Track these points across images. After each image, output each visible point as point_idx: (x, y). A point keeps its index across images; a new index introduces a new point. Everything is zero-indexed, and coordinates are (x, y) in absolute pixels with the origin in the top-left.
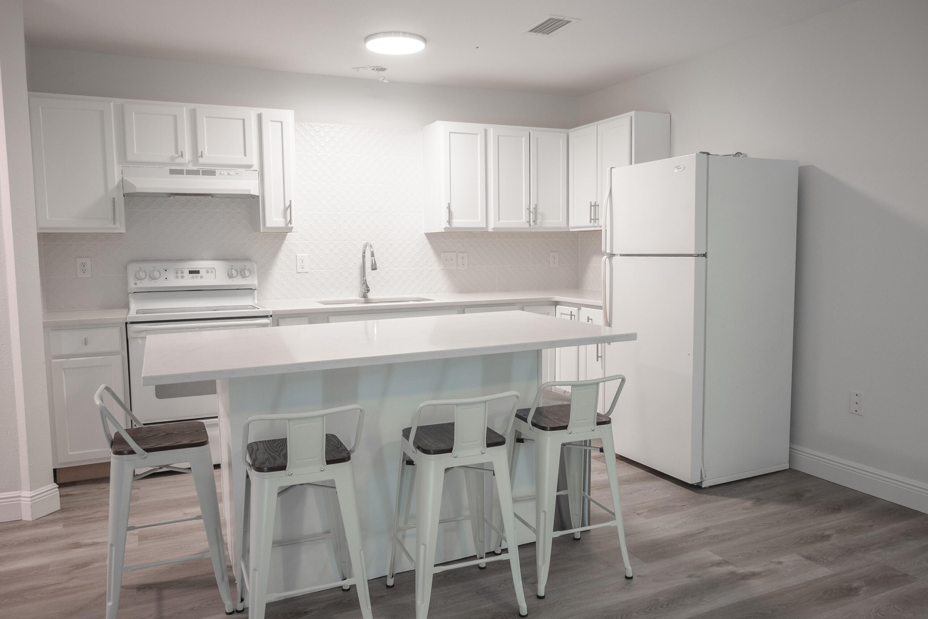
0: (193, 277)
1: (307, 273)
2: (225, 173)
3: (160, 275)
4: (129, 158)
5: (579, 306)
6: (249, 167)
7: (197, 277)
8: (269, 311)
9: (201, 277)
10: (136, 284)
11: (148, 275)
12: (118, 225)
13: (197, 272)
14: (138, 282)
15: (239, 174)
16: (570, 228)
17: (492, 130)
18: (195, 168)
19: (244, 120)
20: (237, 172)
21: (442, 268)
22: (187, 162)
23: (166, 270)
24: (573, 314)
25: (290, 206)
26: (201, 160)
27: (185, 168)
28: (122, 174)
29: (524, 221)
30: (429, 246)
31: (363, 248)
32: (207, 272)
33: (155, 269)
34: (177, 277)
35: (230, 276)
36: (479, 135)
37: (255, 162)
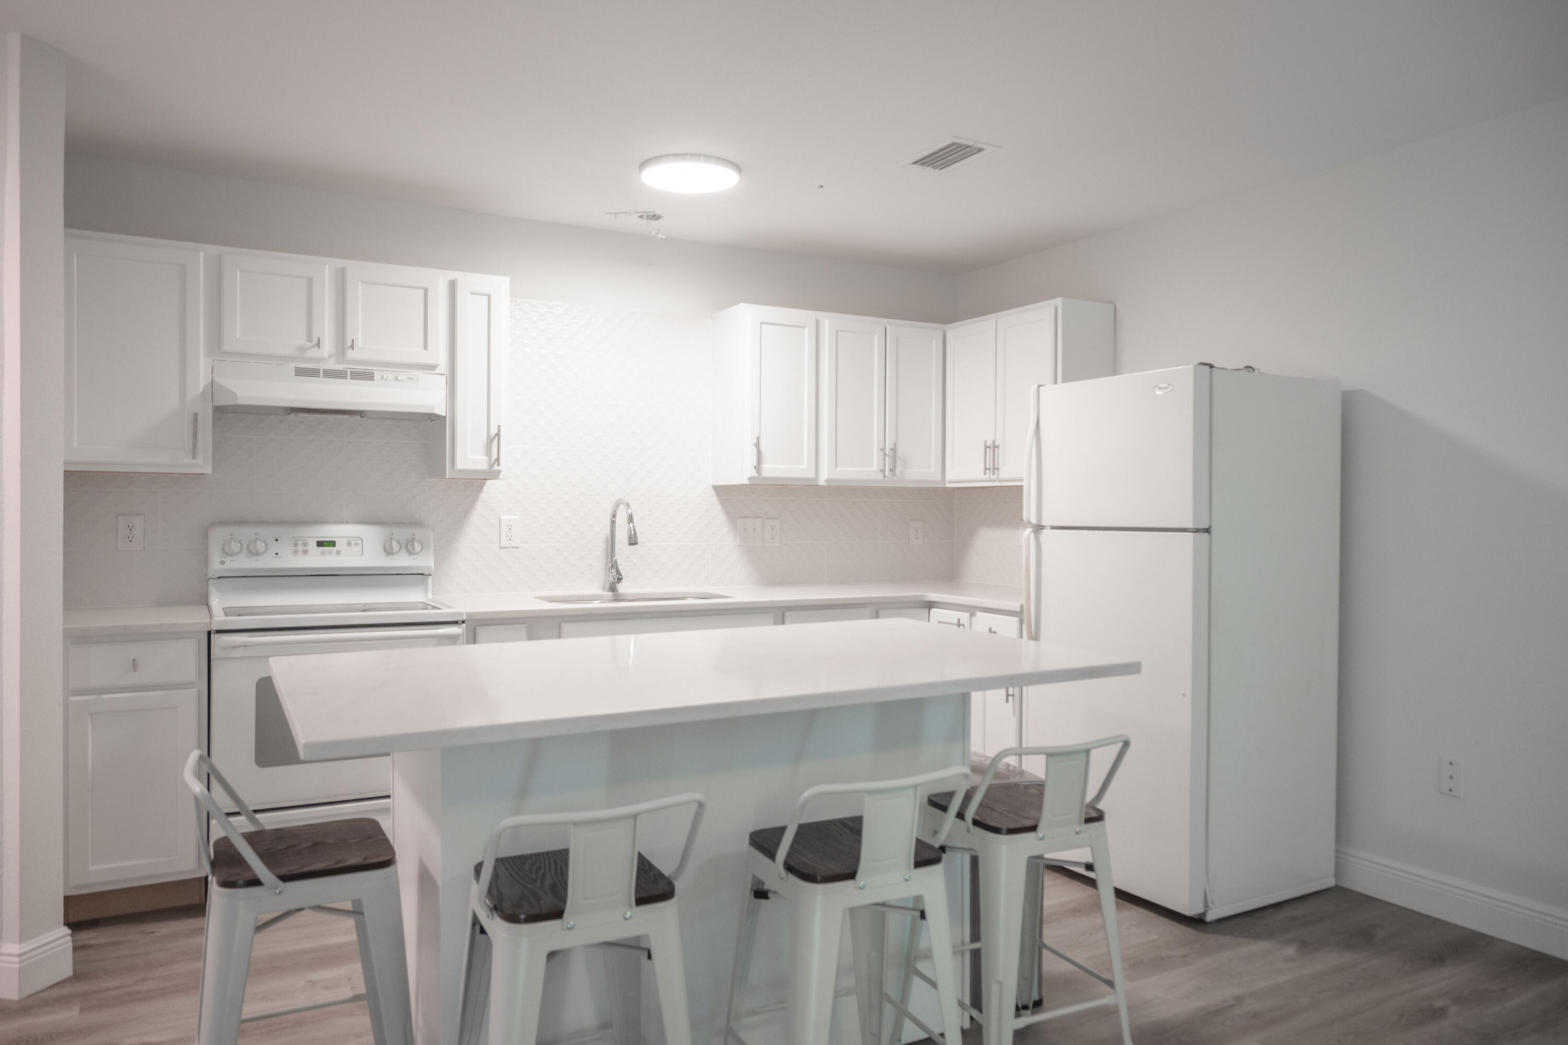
0: (323, 553)
1: (517, 548)
2: (391, 377)
3: (266, 549)
4: (227, 346)
5: (972, 610)
6: (431, 368)
7: (330, 553)
8: (461, 614)
9: (338, 553)
10: (222, 563)
11: (245, 547)
12: (199, 460)
13: (332, 544)
14: (227, 560)
15: (413, 379)
16: (947, 483)
17: (827, 321)
18: (340, 367)
19: (426, 291)
20: (410, 376)
21: (738, 544)
22: (326, 356)
23: (277, 540)
24: (961, 623)
25: (498, 434)
26: (350, 354)
27: (322, 366)
28: (212, 373)
29: (876, 469)
30: (718, 507)
31: (614, 507)
32: (349, 544)
33: (257, 537)
34: (296, 552)
35: (388, 552)
36: (807, 328)
37: (442, 360)
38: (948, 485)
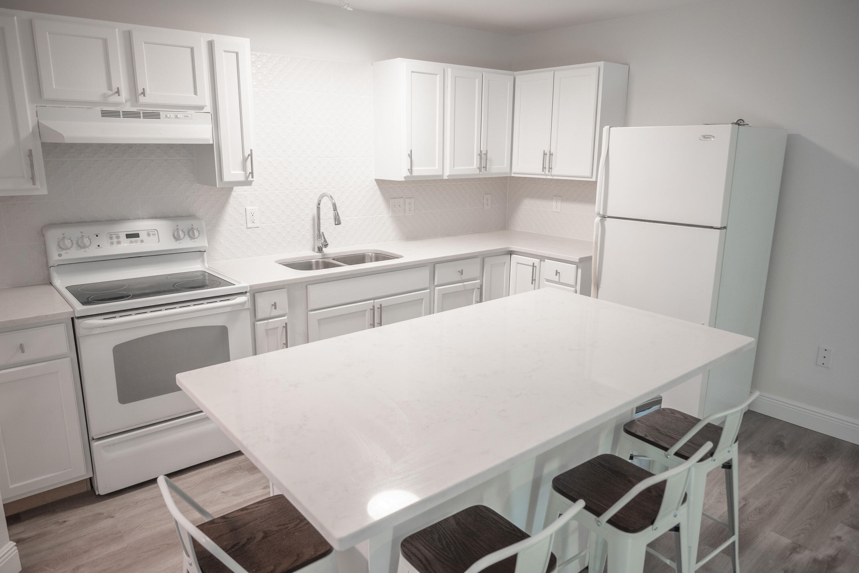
0: (131, 242)
1: (258, 227)
2: (172, 115)
3: (91, 242)
4: (47, 94)
5: (542, 258)
6: (200, 108)
7: (136, 242)
8: (246, 287)
9: (142, 241)
10: (60, 255)
11: (75, 242)
12: (38, 185)
13: (137, 235)
14: (63, 253)
15: (188, 117)
16: (512, 173)
17: (449, 70)
18: (134, 109)
19: (192, 49)
20: (186, 115)
21: (390, 215)
22: (124, 101)
23: (97, 236)
24: (535, 265)
25: (251, 155)
26: (142, 99)
27: (121, 109)
28: (37, 117)
29: (476, 167)
30: (379, 193)
31: (319, 198)
32: (149, 235)
33: (82, 234)
34: (112, 243)
35: (177, 238)
36: (438, 75)
37: (207, 102)
38: (513, 175)
